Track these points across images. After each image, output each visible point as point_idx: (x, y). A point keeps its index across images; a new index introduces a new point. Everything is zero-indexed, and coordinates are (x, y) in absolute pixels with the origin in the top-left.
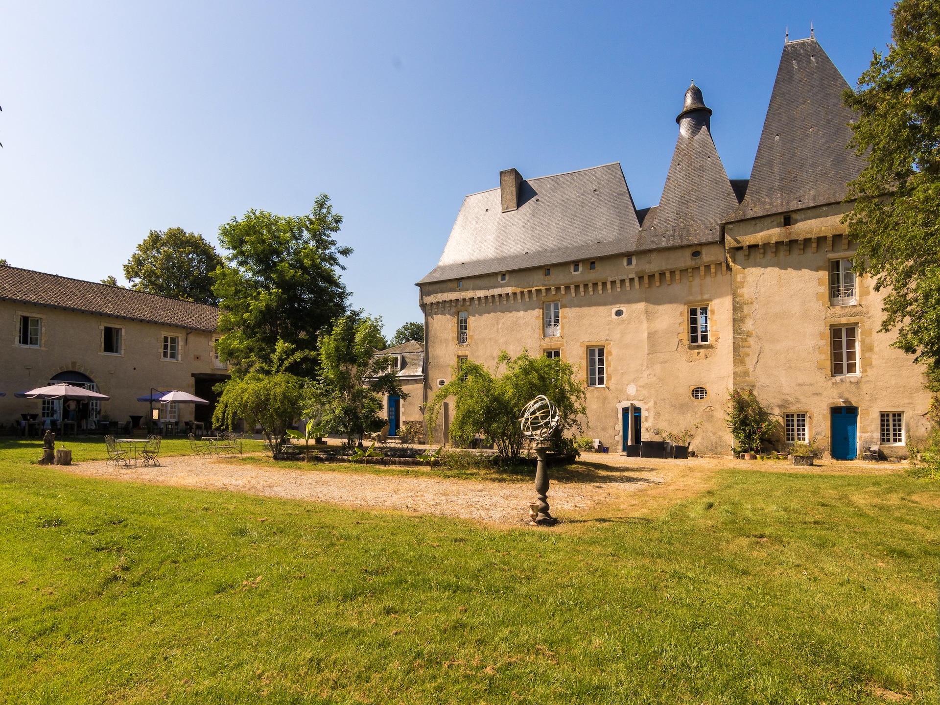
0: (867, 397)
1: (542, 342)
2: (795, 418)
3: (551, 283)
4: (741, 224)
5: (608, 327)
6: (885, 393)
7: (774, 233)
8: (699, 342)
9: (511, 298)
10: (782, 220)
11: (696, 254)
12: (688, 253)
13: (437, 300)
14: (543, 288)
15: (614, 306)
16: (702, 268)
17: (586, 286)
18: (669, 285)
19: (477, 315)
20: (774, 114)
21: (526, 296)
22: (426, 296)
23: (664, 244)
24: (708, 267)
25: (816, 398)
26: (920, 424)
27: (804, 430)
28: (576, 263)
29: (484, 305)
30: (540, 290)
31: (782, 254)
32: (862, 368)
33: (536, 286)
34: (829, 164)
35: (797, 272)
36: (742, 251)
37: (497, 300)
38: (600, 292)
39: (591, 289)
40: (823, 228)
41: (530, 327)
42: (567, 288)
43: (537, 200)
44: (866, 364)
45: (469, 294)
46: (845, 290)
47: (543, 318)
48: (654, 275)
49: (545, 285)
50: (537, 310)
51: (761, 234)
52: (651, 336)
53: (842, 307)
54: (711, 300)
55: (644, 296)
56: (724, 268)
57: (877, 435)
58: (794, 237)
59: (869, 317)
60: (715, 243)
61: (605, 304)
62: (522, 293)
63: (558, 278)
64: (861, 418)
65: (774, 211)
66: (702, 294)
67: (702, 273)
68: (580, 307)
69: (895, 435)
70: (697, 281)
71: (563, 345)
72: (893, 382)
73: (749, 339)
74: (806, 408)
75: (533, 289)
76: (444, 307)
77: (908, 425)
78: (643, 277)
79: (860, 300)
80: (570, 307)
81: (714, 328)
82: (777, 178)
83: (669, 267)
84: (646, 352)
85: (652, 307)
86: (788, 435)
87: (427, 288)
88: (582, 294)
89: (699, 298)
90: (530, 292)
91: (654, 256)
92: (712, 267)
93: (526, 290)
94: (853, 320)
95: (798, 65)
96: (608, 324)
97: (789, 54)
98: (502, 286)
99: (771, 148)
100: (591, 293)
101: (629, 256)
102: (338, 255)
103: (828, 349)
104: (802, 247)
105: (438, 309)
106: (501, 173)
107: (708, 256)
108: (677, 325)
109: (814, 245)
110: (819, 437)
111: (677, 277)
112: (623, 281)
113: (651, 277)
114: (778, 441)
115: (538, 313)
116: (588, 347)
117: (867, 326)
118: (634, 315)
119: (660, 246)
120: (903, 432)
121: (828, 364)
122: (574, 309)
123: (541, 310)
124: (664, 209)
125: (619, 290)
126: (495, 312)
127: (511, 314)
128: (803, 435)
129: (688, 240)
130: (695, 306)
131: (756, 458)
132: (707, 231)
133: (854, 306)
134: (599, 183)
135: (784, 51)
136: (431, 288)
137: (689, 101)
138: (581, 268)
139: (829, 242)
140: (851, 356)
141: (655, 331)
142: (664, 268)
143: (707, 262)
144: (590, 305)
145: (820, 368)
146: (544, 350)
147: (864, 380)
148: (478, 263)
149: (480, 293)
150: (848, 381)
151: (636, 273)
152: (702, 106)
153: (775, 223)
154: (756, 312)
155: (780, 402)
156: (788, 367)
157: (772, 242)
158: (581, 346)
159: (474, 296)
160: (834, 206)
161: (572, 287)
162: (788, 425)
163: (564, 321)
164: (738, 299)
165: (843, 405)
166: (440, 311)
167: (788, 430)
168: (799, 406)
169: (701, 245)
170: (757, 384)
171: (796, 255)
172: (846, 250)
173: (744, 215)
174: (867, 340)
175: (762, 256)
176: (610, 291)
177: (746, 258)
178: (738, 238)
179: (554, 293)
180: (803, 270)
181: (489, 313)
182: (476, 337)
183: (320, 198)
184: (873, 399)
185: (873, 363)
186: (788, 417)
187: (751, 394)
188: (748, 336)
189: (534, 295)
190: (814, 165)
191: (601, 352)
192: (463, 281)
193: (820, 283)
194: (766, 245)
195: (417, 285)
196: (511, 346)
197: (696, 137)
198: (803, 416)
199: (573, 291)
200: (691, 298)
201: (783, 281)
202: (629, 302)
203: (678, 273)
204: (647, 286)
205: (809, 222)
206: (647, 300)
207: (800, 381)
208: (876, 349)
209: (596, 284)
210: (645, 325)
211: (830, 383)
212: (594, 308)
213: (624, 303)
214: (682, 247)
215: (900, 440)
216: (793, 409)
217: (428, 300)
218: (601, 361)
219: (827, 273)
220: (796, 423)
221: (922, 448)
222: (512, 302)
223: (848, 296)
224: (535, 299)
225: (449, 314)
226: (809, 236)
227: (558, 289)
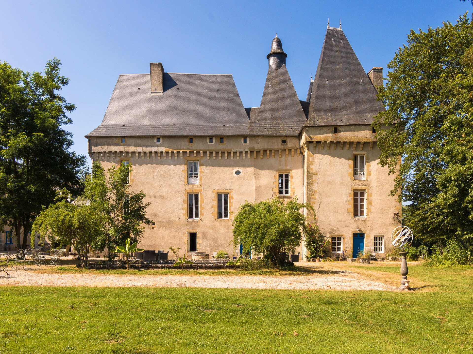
0: (369, 228)
1: (187, 188)
2: (337, 239)
3: (194, 148)
4: (313, 128)
5: (231, 181)
6: (376, 226)
7: (329, 136)
8: (284, 194)
9: (165, 155)
10: (333, 130)
11: (284, 142)
12: (280, 140)
13: (104, 150)
14: (188, 151)
15: (235, 168)
16: (287, 151)
17: (217, 153)
18: (268, 158)
19: (137, 165)
20: (325, 68)
21: (176, 155)
22: (94, 146)
23: (266, 133)
24: (290, 150)
25: (347, 228)
26: (390, 242)
27: (340, 245)
28: (211, 138)
29: (143, 158)
30: (186, 152)
31: (332, 148)
32: (367, 213)
33: (183, 149)
34: (352, 102)
35: (339, 159)
36: (312, 144)
37: (153, 155)
38: (226, 158)
39: (220, 155)
40: (352, 137)
41: (178, 177)
42: (205, 153)
43: (178, 89)
44: (369, 211)
45: (131, 149)
46: (360, 172)
47: (187, 171)
48: (260, 151)
49: (189, 149)
50: (183, 166)
51: (323, 135)
52: (257, 188)
53: (359, 181)
54: (291, 170)
55: (253, 163)
56: (299, 152)
57: (373, 248)
58: (339, 140)
59: (371, 187)
60: (295, 137)
61: (229, 166)
62: (173, 153)
63: (198, 145)
64: (366, 239)
65: (330, 124)
66: (286, 166)
67: (287, 153)
68: (213, 166)
69: (379, 248)
70: (283, 158)
71: (201, 190)
72: (380, 221)
73: (315, 195)
74: (342, 233)
75: (181, 151)
76: (110, 156)
77: (385, 243)
78: (253, 151)
79: (367, 178)
80: (206, 166)
81: (293, 187)
82: (328, 105)
83: (269, 147)
84: (254, 198)
85: (258, 171)
86: (333, 248)
87: (95, 140)
88: (214, 158)
89: (285, 168)
90: (178, 152)
91: (260, 139)
92: (293, 150)
93: (175, 151)
94: (364, 188)
95: (335, 43)
96: (231, 179)
97: (330, 35)
98: (157, 146)
99: (324, 87)
100: (220, 158)
101: (245, 137)
102: (65, 110)
103: (352, 202)
104: (342, 146)
105: (104, 157)
106: (151, 64)
107: (291, 143)
108: (272, 183)
109: (348, 146)
110: (348, 249)
111: (273, 154)
112: (241, 153)
113: (258, 152)
114: (329, 251)
115: (183, 167)
116: (218, 193)
117: (370, 192)
118: (247, 175)
119: (264, 134)
120: (383, 246)
121: (352, 210)
122: (208, 167)
123: (186, 166)
124: (263, 111)
125: (238, 158)
126: (152, 164)
127: (164, 166)
128: (340, 248)
129: (279, 132)
130: (282, 172)
131: (320, 261)
132: (290, 129)
133: (364, 181)
134: (220, 86)
135: (328, 32)
136: (98, 141)
137: (275, 46)
138: (214, 141)
139: (354, 145)
140: (362, 206)
141: (260, 186)
142: (266, 148)
143: (290, 147)
144: (220, 165)
145: (349, 213)
146: (188, 193)
147: (368, 219)
148: (136, 127)
149: (141, 149)
150: (361, 220)
151: (249, 148)
152: (282, 51)
153: (330, 131)
154: (319, 180)
155: (330, 230)
156: (334, 211)
157: (328, 141)
158: (213, 192)
159: (136, 151)
160: (357, 126)
161: (208, 153)
162: (333, 243)
163: (202, 174)
164: (310, 171)
165: (359, 232)
166: (106, 159)
167: (333, 245)
168: (339, 232)
169: (286, 136)
170: (319, 220)
171: (338, 150)
172: (361, 150)
173: (314, 123)
174: (370, 199)
175: (322, 148)
176: (232, 158)
177: (315, 148)
178: (311, 136)
179: (195, 155)
180: (342, 159)
181: (147, 164)
182: (136, 181)
183: (53, 61)
184: (371, 229)
185: (372, 211)
186: (333, 238)
187: (316, 225)
188: (315, 193)
189: (181, 155)
190: (345, 101)
191: (226, 197)
192: (126, 139)
193: (350, 167)
194: (325, 142)
195: (86, 137)
196: (164, 188)
197: (280, 70)
198: (340, 238)
199: (208, 155)
200: (280, 168)
201: (332, 164)
202: (244, 166)
203: (273, 151)
204: (255, 157)
205: (346, 133)
206: (255, 166)
207: (340, 219)
208: (373, 204)
209: (224, 152)
210: (254, 182)
211: (353, 221)
212: (222, 168)
213: (241, 167)
214: (276, 136)
215: (381, 250)
216: (336, 234)
217: (96, 149)
218: (226, 203)
219: (353, 161)
220: (337, 242)
221: (390, 254)
222: (165, 158)
223: (362, 175)
224: (182, 158)
225: (114, 162)
226: (346, 141)
227: (198, 153)
